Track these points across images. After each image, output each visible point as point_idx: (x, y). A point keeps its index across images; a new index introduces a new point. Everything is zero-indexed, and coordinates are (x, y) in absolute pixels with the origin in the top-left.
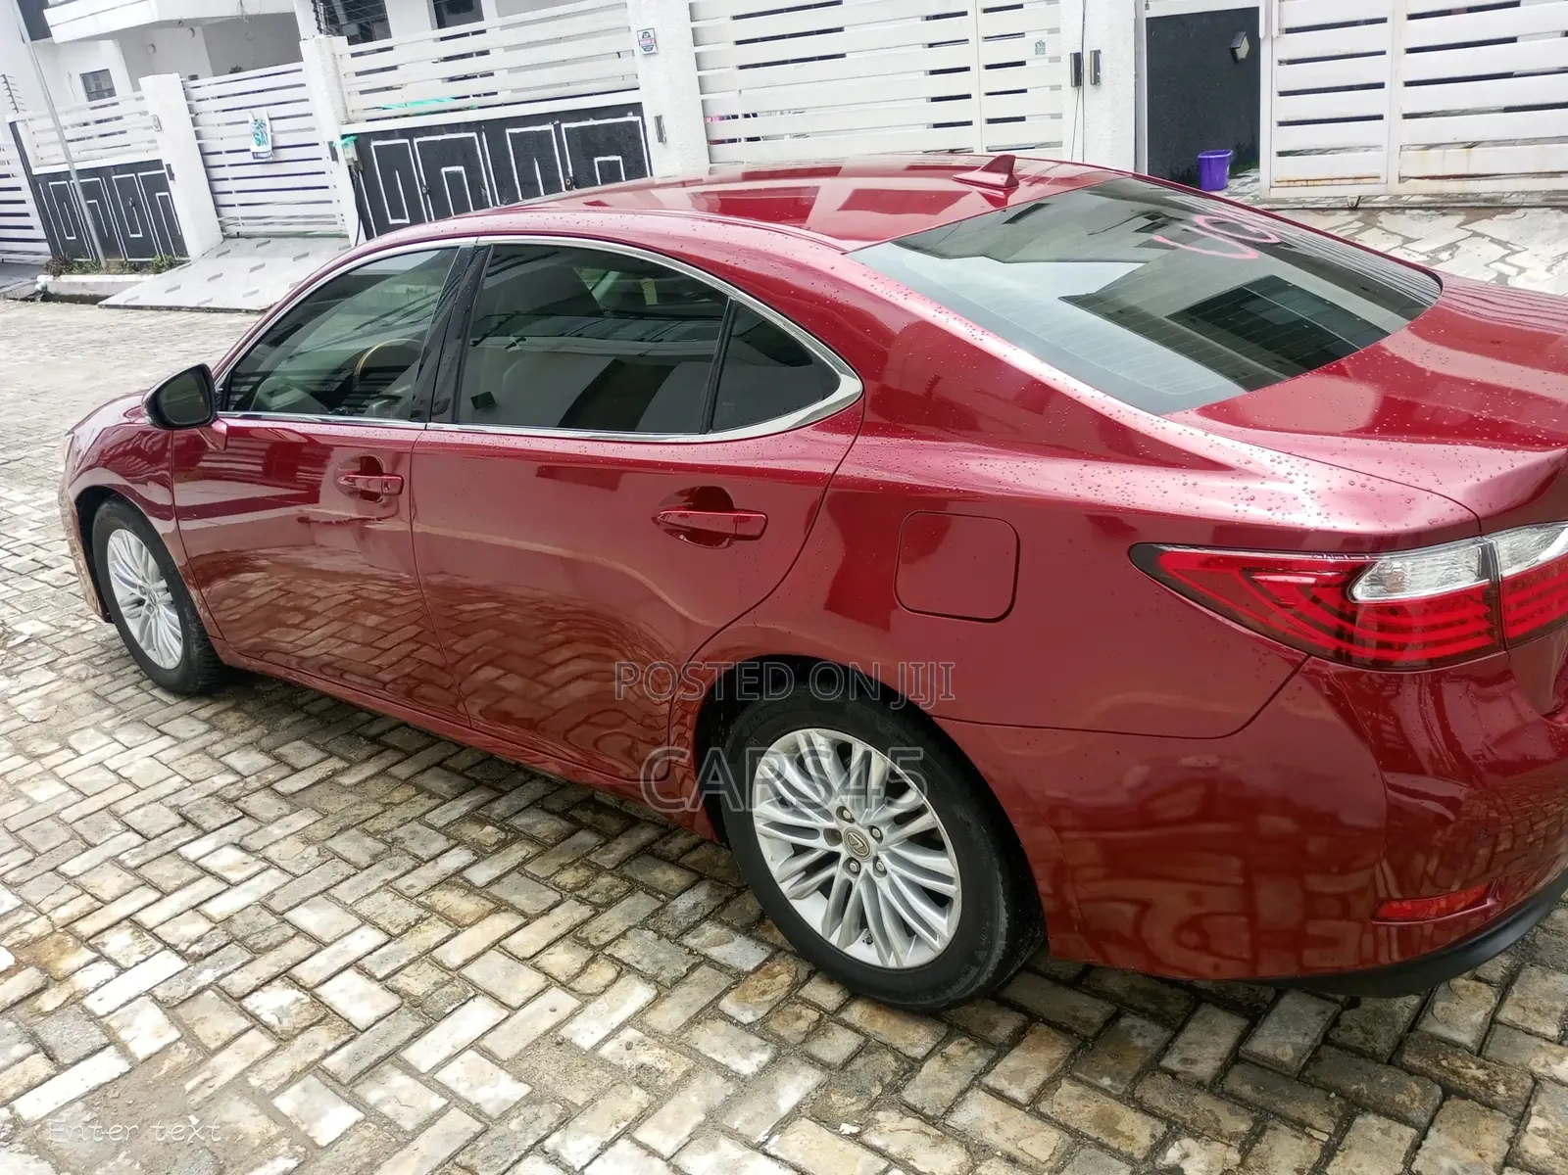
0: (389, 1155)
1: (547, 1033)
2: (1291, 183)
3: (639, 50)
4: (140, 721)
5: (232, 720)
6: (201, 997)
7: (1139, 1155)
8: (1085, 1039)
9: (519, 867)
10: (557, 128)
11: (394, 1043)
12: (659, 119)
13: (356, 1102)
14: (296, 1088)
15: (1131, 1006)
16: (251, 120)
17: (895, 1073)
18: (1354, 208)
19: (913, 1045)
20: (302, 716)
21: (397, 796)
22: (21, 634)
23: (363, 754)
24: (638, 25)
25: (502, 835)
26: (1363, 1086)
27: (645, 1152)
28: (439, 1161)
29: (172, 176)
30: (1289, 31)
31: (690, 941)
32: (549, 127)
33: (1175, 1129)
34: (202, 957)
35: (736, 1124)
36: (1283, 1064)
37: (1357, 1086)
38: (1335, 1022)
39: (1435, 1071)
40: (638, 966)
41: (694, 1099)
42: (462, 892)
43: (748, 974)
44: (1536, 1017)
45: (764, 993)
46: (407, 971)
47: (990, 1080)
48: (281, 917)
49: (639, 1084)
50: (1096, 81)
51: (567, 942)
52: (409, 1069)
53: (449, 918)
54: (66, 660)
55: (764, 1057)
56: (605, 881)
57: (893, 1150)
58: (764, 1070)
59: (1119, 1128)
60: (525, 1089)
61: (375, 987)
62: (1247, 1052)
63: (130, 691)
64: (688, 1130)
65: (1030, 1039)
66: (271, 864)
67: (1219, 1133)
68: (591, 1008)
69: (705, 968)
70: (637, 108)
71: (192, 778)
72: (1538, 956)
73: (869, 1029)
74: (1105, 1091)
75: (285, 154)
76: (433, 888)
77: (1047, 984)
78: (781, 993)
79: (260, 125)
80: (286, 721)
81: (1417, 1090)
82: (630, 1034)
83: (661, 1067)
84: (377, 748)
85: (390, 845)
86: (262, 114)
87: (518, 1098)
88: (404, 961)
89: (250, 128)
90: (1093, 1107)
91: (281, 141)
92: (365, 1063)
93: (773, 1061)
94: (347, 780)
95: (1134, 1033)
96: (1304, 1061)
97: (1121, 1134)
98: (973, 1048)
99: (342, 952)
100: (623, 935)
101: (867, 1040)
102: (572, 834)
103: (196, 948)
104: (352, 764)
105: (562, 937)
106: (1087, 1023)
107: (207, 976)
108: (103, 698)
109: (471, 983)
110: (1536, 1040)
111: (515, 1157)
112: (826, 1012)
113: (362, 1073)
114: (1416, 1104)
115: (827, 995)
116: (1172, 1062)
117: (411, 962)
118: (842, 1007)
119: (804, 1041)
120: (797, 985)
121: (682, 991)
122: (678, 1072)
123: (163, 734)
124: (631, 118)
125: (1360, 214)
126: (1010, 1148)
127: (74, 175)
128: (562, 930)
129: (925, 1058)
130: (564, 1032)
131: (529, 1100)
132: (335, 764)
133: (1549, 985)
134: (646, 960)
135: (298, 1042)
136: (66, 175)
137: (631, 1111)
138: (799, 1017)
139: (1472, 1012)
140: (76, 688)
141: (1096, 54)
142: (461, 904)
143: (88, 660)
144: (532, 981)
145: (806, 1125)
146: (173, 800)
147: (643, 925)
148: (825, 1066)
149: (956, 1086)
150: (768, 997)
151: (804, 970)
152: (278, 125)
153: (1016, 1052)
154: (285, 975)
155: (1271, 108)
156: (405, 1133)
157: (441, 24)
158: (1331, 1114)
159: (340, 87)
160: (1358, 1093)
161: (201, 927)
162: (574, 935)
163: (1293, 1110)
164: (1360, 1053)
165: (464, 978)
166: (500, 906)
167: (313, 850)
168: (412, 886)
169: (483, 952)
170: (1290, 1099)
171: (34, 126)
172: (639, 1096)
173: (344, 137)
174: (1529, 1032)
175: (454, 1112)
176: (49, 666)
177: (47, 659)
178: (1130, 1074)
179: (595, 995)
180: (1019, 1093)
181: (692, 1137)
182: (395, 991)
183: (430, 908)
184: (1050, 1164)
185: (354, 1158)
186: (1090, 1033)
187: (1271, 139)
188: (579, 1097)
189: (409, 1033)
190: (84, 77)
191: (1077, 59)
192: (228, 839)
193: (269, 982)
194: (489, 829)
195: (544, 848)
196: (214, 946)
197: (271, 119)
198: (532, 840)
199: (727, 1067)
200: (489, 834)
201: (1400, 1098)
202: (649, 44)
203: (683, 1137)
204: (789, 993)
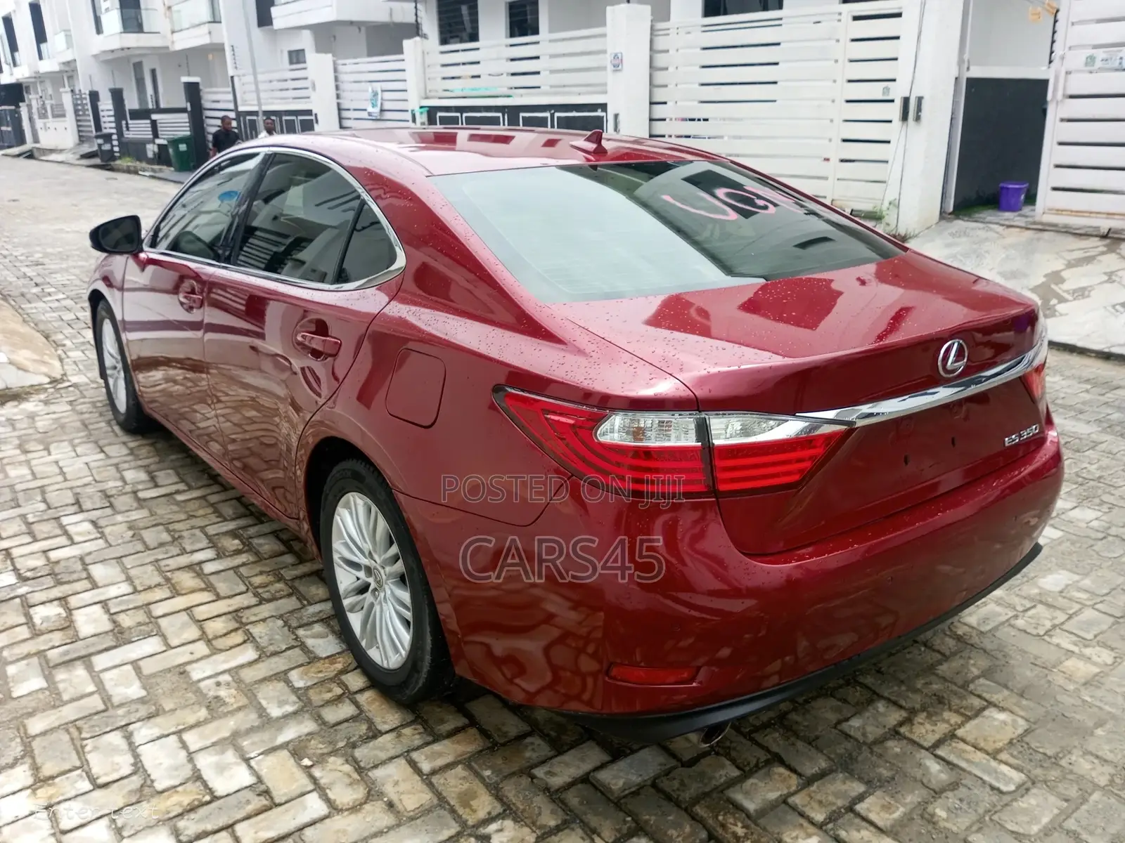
0: (44, 710)
1: (179, 665)
2: (1059, 211)
3: (610, 67)
4: (96, 442)
5: (144, 451)
6: (11, 602)
7: (470, 823)
8: (495, 744)
9: (235, 569)
10: (552, 116)
11: (92, 650)
12: (616, 116)
13: (49, 678)
14: (24, 662)
15: (541, 731)
16: (370, 90)
17: (361, 736)
18: (1104, 237)
19: (385, 723)
20: (185, 455)
21: (201, 512)
22: (68, 381)
23: (200, 484)
24: (611, 51)
25: (241, 547)
26: (653, 818)
27: (181, 745)
28: (67, 721)
29: (317, 122)
30: (1072, 97)
31: (301, 632)
32: (547, 114)
33: (507, 811)
34: (27, 579)
35: (245, 743)
36: (610, 790)
37: (650, 818)
38: (667, 773)
39: (710, 821)
40: (259, 640)
41: (232, 723)
42: (194, 575)
43: (321, 658)
44: (815, 805)
45: (321, 672)
46: (128, 612)
47: (415, 755)
48: (85, 566)
49: (208, 707)
50: (918, 118)
51: (229, 616)
52: (90, 668)
53: (175, 589)
54: (82, 400)
55: (289, 709)
56: (279, 586)
57: (322, 782)
58: (286, 717)
59: (472, 803)
60: (143, 693)
61: (106, 617)
62: (595, 778)
63: (103, 424)
64: (214, 739)
65: (460, 736)
66: (103, 536)
67: (534, 823)
68: (215, 657)
69: (297, 651)
70: (603, 107)
71: (97, 479)
72: (850, 767)
73: (366, 708)
74: (482, 779)
75: (388, 115)
76: (179, 569)
77: (498, 704)
78: (332, 674)
79: (375, 94)
80: (173, 457)
81: (688, 829)
82: (226, 678)
83: (227, 700)
84: (211, 482)
85: (174, 539)
86: (378, 87)
87: (135, 697)
88: (131, 606)
89: (369, 95)
90: (466, 786)
91: (387, 106)
92: (67, 658)
93: (295, 713)
94: (180, 498)
95: (530, 748)
96: (627, 792)
97: (470, 806)
98: (419, 733)
99: (103, 594)
100: (264, 620)
101: (360, 714)
102: (282, 554)
103: (29, 574)
104: (190, 488)
105: (229, 613)
106: (505, 734)
107: (23, 590)
108: (86, 426)
109: (159, 627)
110: (802, 821)
111: (108, 729)
112: (349, 691)
113: (64, 663)
114: (680, 839)
115: (355, 681)
116: (539, 772)
117: (135, 608)
118: (361, 691)
119: (322, 706)
120: (344, 671)
121: (275, 659)
122: (235, 706)
123: (102, 451)
124: (599, 113)
125: (1108, 241)
126: (395, 798)
127: (260, 114)
128: (231, 609)
129: (387, 732)
130: (188, 668)
131: (142, 701)
132: (182, 487)
133: (844, 787)
134: (266, 638)
135: (42, 638)
136: (255, 113)
137: (191, 720)
138: (330, 691)
139: (771, 791)
140: (76, 417)
141: (920, 100)
142: (187, 580)
143: (93, 403)
144: (193, 632)
145: (285, 754)
146: (78, 490)
147: (281, 617)
148: (324, 723)
149: (392, 753)
150: (321, 675)
151: (355, 664)
152: (387, 95)
153: (446, 742)
154: (63, 600)
155: (1050, 154)
156: (62, 701)
157: (512, 35)
158: (619, 831)
159: (424, 73)
160: (647, 822)
161: (39, 562)
162: (236, 614)
163: (594, 821)
164: (669, 798)
165: (157, 623)
166: (209, 587)
167: (130, 533)
168: (168, 565)
169: (179, 612)
170: (596, 814)
171: (245, 79)
172: (203, 713)
173: (421, 107)
174: (802, 815)
175: (96, 696)
176: (71, 403)
177: (72, 399)
178: (507, 771)
179: (221, 651)
180: (426, 767)
181: (214, 744)
182: (114, 622)
183: (168, 580)
184: (412, 814)
185: (26, 707)
186: (502, 741)
187: (1048, 176)
188: (168, 705)
189: (104, 646)
190: (290, 53)
191: (906, 101)
192: (90, 518)
193: (51, 601)
194: (237, 542)
195: (260, 558)
196: (39, 574)
197: (383, 91)
198: (257, 553)
199: (265, 710)
200: (235, 544)
201: (673, 832)
202: (617, 64)
203: (208, 743)
204: (336, 675)
